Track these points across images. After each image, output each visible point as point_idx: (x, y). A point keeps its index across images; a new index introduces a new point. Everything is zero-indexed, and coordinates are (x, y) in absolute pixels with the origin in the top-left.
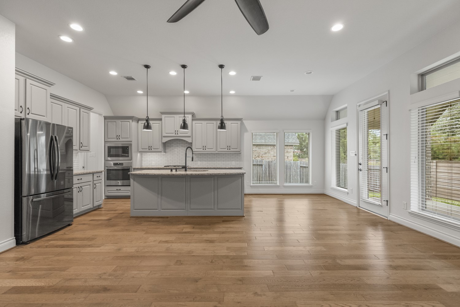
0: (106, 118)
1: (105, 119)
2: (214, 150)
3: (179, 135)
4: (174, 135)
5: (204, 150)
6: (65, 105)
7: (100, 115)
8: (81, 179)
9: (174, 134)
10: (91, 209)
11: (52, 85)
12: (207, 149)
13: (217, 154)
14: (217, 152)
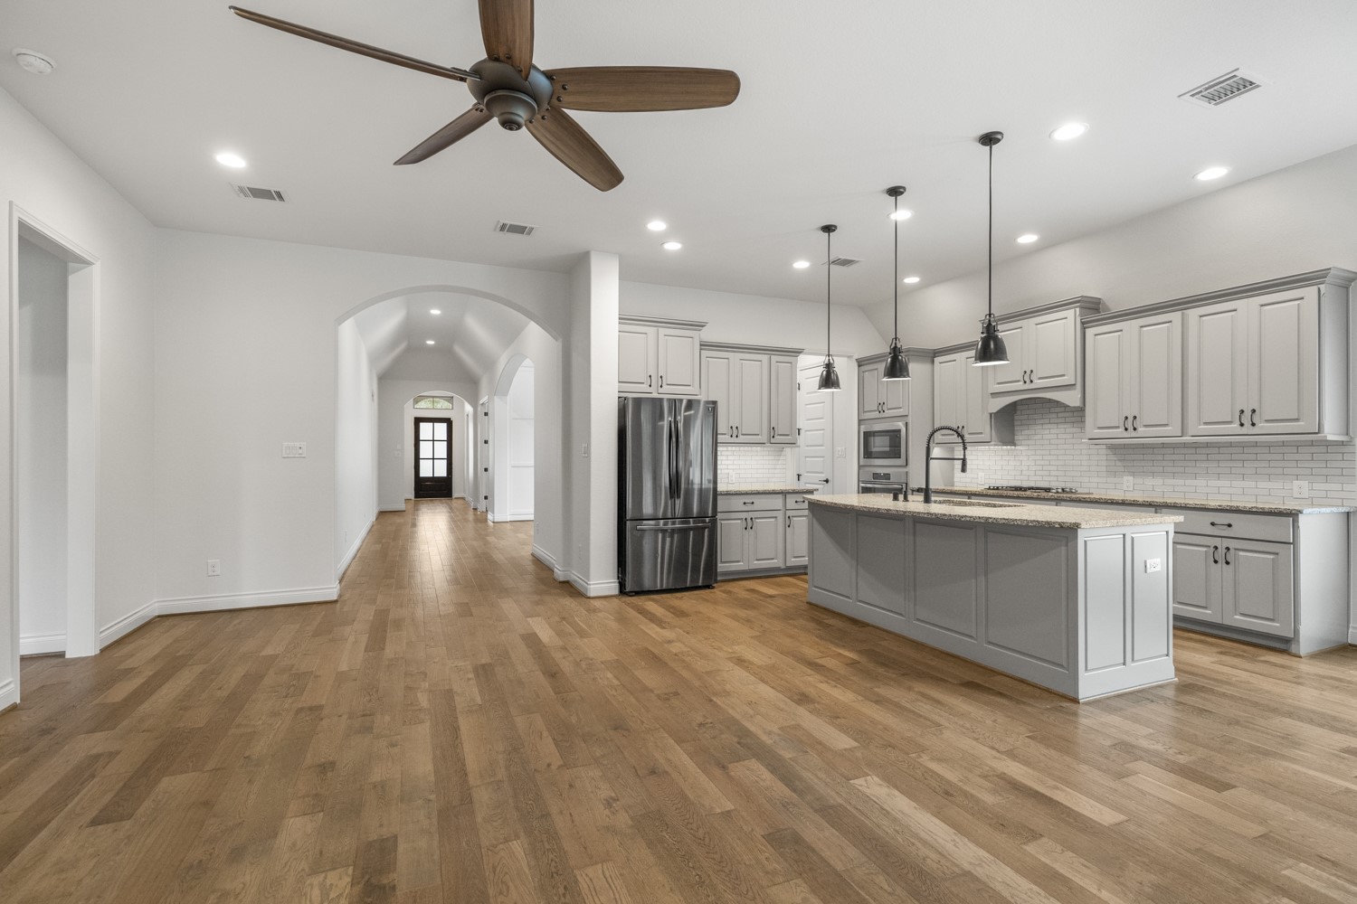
0: (860, 363)
1: (859, 366)
2: (1174, 429)
3: (1038, 383)
4: (1020, 386)
5: (1131, 433)
6: (735, 357)
7: (849, 357)
8: (753, 503)
9: (1022, 383)
10: (778, 569)
11: (703, 326)
12: (1141, 430)
13: (1185, 445)
14: (1186, 439)
